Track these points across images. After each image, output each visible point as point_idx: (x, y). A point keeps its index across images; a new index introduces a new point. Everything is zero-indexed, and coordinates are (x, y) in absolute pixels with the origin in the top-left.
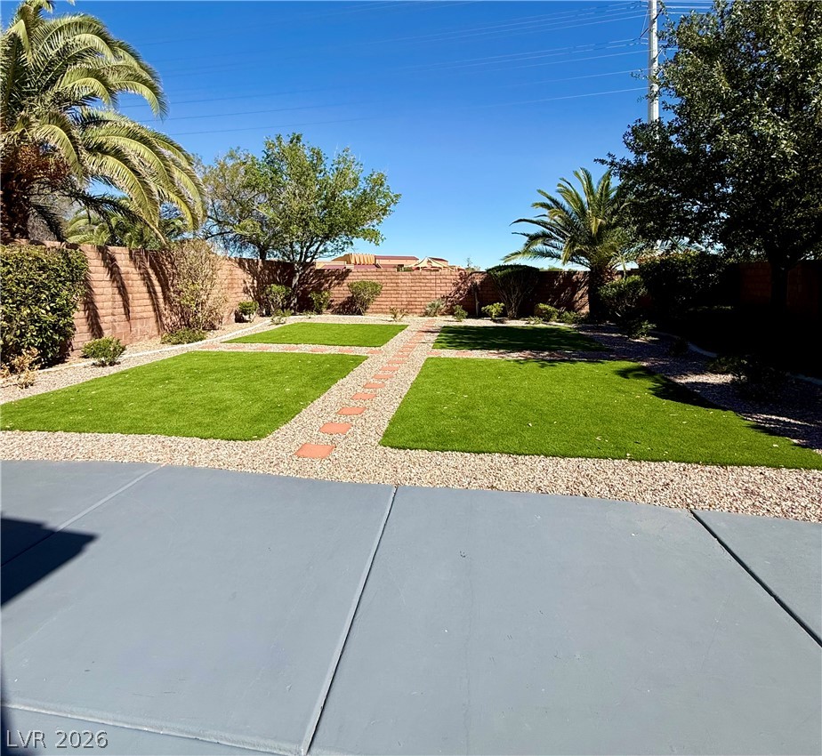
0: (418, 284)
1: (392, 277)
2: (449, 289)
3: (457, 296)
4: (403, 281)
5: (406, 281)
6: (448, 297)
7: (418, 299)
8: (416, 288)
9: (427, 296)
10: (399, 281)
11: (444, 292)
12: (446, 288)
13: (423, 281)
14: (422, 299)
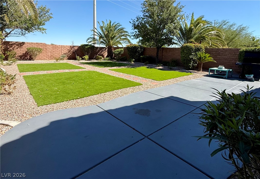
0: (55, 49)
1: (44, 46)
2: (66, 51)
3: (69, 53)
4: (49, 48)
5: (50, 48)
6: (66, 54)
7: (55, 54)
8: (54, 51)
9: (58, 53)
10: (47, 48)
11: (64, 52)
12: (65, 51)
13: (56, 48)
14: (56, 54)
